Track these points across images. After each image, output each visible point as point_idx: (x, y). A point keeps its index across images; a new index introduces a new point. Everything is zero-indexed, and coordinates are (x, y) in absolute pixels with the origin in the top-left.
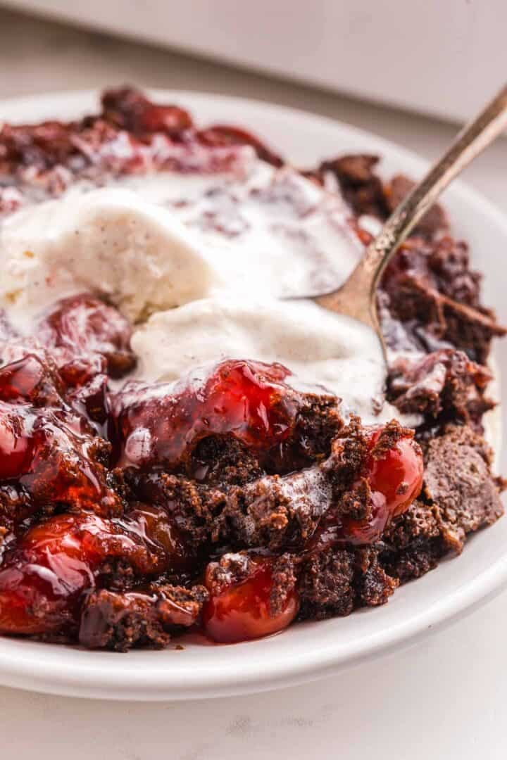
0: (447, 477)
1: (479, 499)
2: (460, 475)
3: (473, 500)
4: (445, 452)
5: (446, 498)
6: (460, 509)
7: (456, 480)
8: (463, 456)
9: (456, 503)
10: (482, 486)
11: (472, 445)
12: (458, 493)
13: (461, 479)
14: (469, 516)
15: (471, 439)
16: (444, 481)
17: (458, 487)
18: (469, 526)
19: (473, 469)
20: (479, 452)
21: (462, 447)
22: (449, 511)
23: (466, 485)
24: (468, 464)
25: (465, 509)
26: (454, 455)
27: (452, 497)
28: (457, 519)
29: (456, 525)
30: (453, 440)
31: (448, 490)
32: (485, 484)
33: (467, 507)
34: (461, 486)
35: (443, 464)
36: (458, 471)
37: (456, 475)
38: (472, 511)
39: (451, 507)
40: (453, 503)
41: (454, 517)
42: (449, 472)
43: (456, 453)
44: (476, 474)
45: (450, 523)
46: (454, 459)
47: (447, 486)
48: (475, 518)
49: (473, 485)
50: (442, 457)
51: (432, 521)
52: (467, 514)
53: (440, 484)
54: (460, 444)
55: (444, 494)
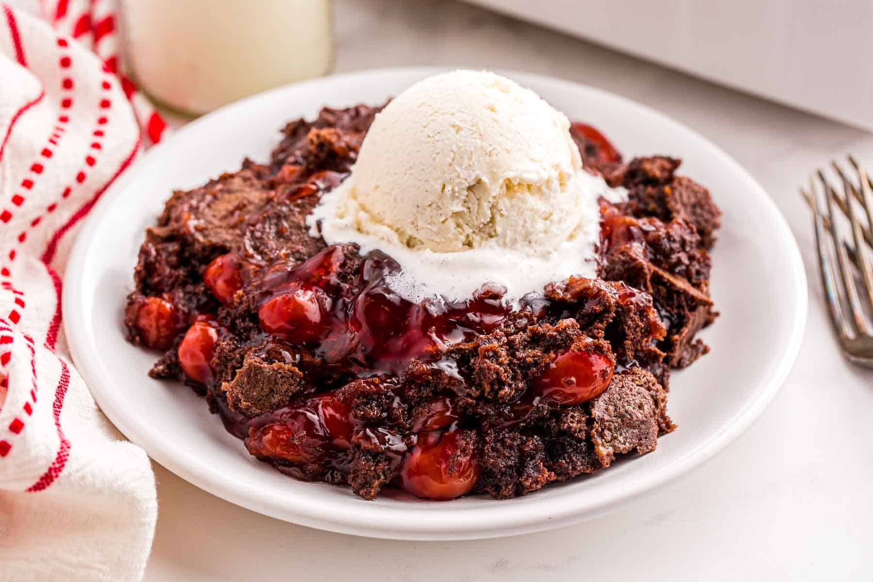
0: (615, 406)
1: (636, 431)
2: (627, 408)
3: (631, 430)
4: (623, 387)
5: (608, 421)
6: (617, 434)
7: (622, 410)
8: (636, 394)
9: (615, 428)
10: (643, 422)
11: (649, 389)
12: (619, 420)
13: (626, 412)
14: (622, 441)
15: (650, 385)
16: (611, 408)
17: (621, 416)
18: (619, 448)
19: (641, 407)
20: (652, 396)
21: (638, 387)
22: (606, 432)
23: (629, 417)
24: (638, 401)
25: (621, 435)
26: (628, 392)
27: (613, 423)
28: (612, 440)
29: (608, 444)
30: (633, 381)
31: (613, 415)
32: (647, 421)
33: (624, 434)
34: (624, 416)
35: (616, 396)
36: (626, 404)
37: (623, 407)
38: (626, 438)
39: (610, 430)
40: (613, 427)
41: (609, 438)
42: (618, 402)
43: (631, 390)
44: (641, 411)
45: (604, 440)
46: (627, 394)
47: (613, 413)
48: (627, 444)
49: (635, 418)
50: (618, 389)
51: (583, 426)
52: (621, 439)
53: (607, 409)
54: (637, 385)
55: (607, 417)
